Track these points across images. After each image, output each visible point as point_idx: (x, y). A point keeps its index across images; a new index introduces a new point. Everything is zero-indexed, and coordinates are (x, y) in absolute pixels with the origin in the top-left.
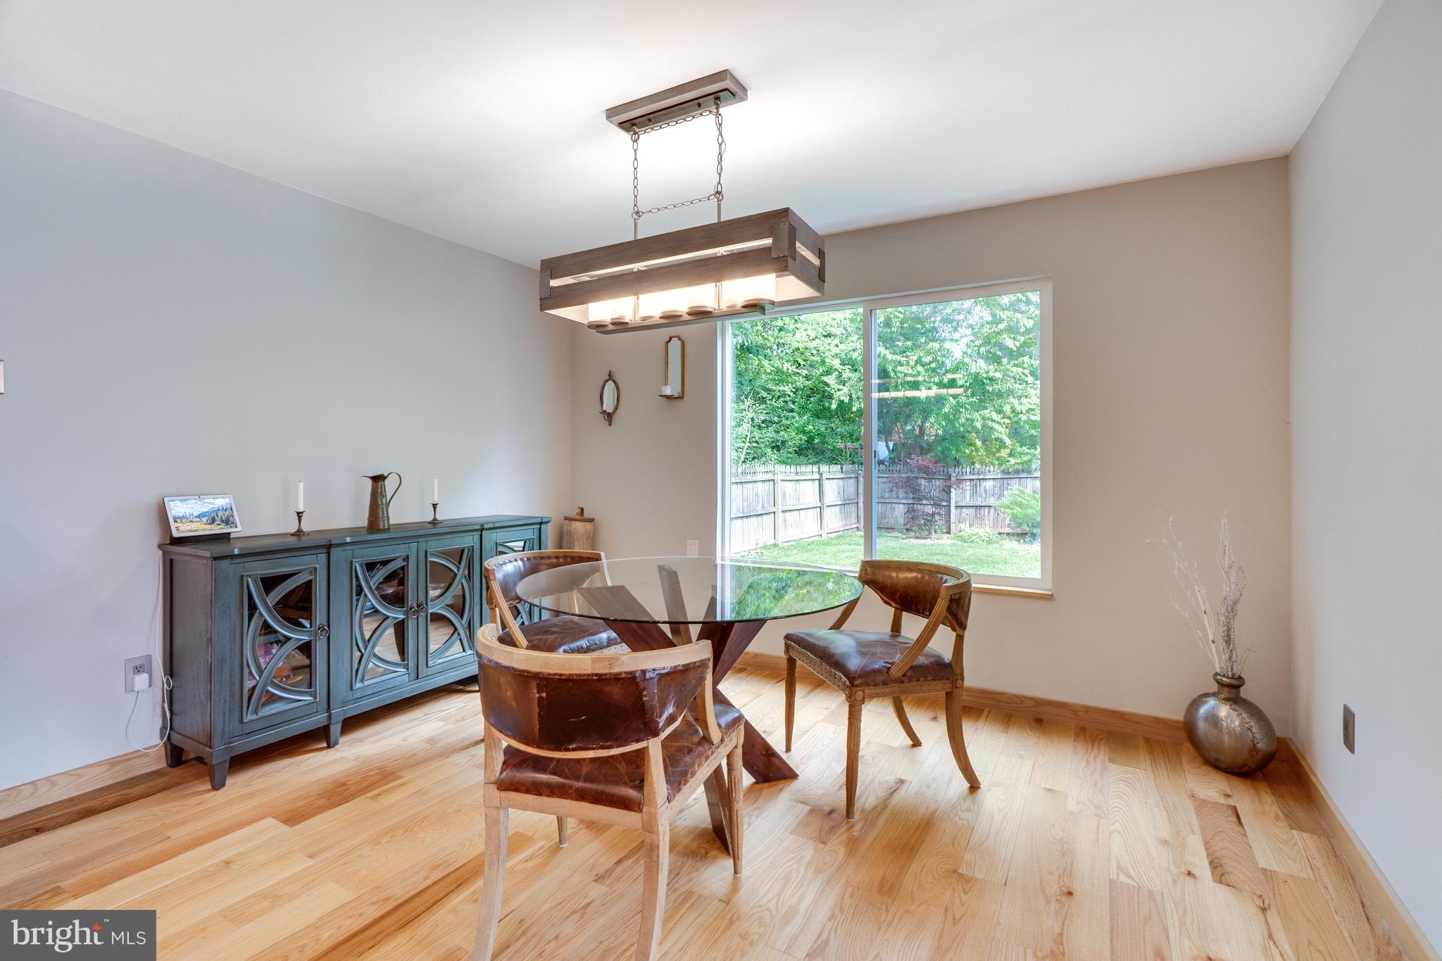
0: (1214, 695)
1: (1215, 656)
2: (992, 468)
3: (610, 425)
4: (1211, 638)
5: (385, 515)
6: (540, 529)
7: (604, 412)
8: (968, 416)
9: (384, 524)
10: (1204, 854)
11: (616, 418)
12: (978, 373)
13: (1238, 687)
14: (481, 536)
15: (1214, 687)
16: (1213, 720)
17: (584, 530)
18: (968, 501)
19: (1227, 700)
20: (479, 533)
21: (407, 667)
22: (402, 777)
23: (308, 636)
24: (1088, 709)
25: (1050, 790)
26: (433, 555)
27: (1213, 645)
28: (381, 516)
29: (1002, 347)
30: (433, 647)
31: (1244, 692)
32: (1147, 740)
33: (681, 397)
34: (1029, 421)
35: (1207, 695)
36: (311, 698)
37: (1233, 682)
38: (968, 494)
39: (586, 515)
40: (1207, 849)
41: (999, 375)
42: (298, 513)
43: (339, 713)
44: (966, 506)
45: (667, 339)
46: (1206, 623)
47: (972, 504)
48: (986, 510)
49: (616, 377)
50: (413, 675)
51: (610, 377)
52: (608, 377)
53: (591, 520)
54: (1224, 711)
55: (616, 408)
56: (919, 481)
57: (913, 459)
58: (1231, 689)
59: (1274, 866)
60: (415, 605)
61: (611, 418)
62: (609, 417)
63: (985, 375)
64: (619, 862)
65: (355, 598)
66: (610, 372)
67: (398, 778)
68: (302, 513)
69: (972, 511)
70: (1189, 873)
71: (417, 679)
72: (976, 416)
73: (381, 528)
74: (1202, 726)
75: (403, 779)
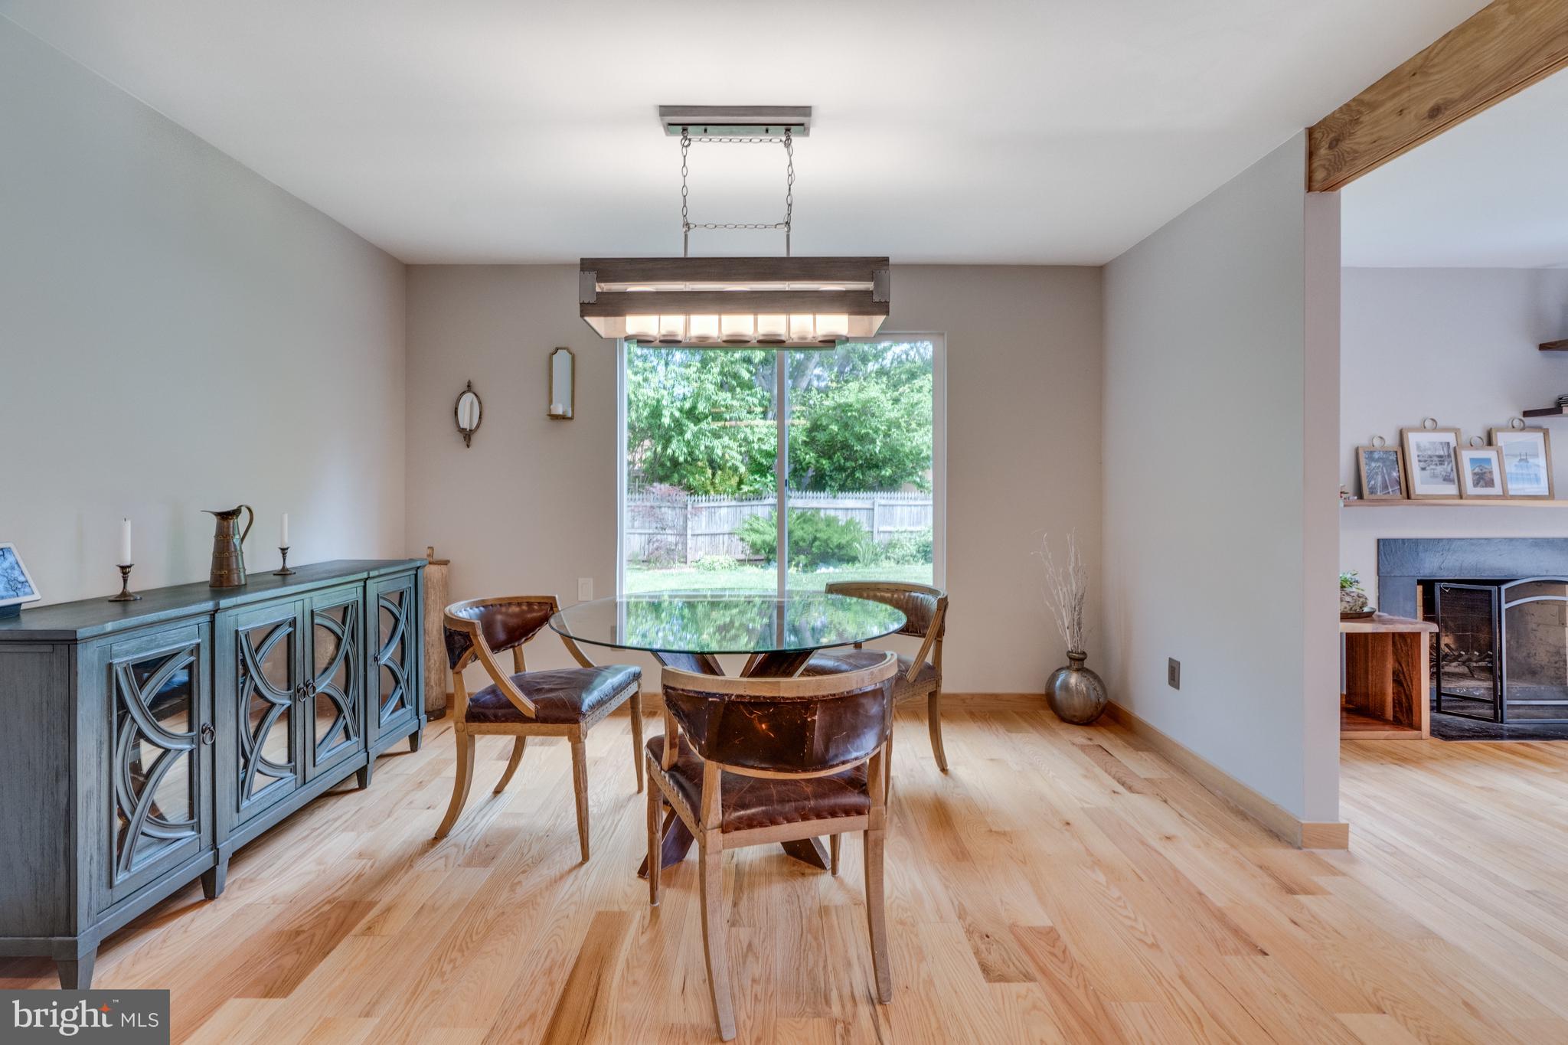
0: (1068, 668)
1: (1068, 638)
2: (726, 496)
3: (468, 446)
4: (1066, 625)
5: (241, 566)
6: (416, 575)
7: (462, 430)
8: (708, 444)
9: (239, 577)
10: (1110, 778)
11: (475, 438)
12: (717, 401)
13: (1082, 660)
14: (365, 587)
15: (1067, 662)
16: (1066, 687)
17: (440, 574)
18: (703, 529)
19: (1078, 670)
20: (362, 583)
21: (294, 771)
22: (376, 903)
23: (187, 744)
24: (973, 696)
25: (992, 760)
26: (318, 615)
27: (1067, 631)
28: (235, 567)
29: (736, 376)
30: (320, 735)
31: (1087, 664)
32: (1017, 713)
33: (571, 419)
34: (760, 451)
35: (1061, 669)
36: (193, 833)
37: (1081, 656)
38: (704, 524)
39: (437, 557)
40: (1110, 774)
41: (735, 403)
42: (123, 568)
43: (226, 848)
44: (701, 535)
45: (552, 350)
46: (1064, 614)
47: (707, 532)
48: (721, 536)
49: (477, 388)
50: (300, 781)
51: (469, 387)
52: (466, 389)
53: (446, 563)
54: (1074, 679)
55: (478, 426)
56: (663, 509)
57: (655, 487)
58: (1077, 661)
59: (1148, 775)
60: (302, 685)
61: (470, 439)
62: (467, 436)
63: (723, 403)
64: (735, 904)
65: (241, 680)
66: (469, 382)
67: (371, 905)
68: (129, 567)
69: (708, 538)
70: (1114, 792)
71: (305, 783)
72: (716, 443)
73: (237, 584)
74: (1059, 695)
75: (378, 906)
